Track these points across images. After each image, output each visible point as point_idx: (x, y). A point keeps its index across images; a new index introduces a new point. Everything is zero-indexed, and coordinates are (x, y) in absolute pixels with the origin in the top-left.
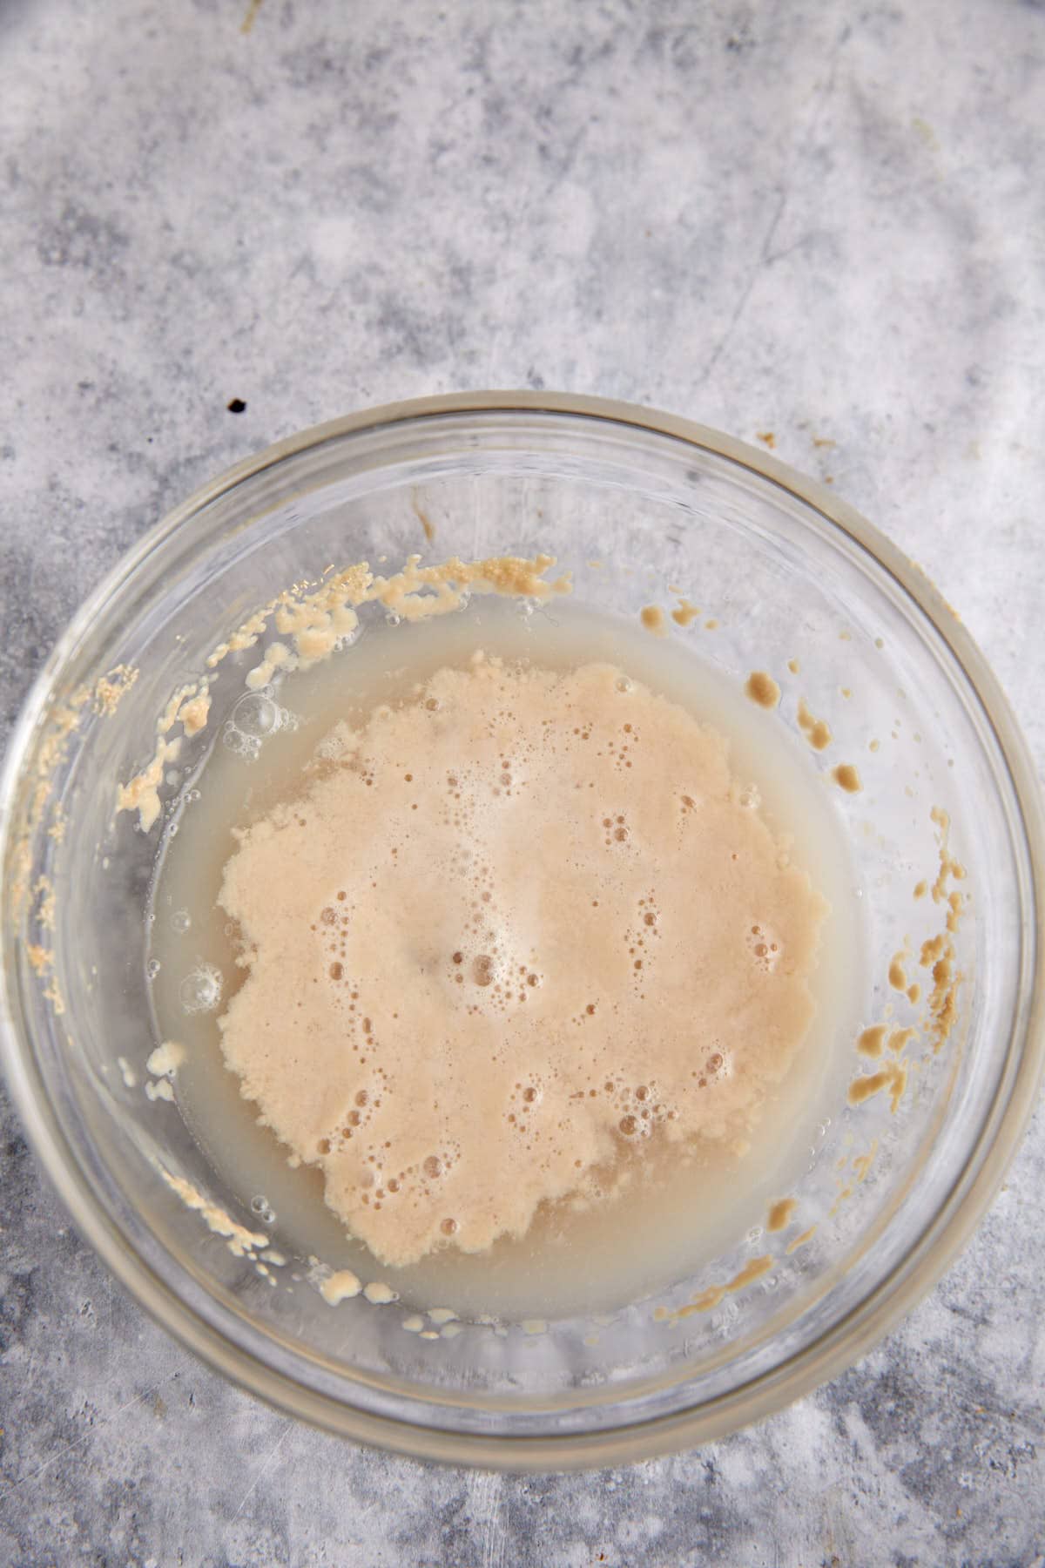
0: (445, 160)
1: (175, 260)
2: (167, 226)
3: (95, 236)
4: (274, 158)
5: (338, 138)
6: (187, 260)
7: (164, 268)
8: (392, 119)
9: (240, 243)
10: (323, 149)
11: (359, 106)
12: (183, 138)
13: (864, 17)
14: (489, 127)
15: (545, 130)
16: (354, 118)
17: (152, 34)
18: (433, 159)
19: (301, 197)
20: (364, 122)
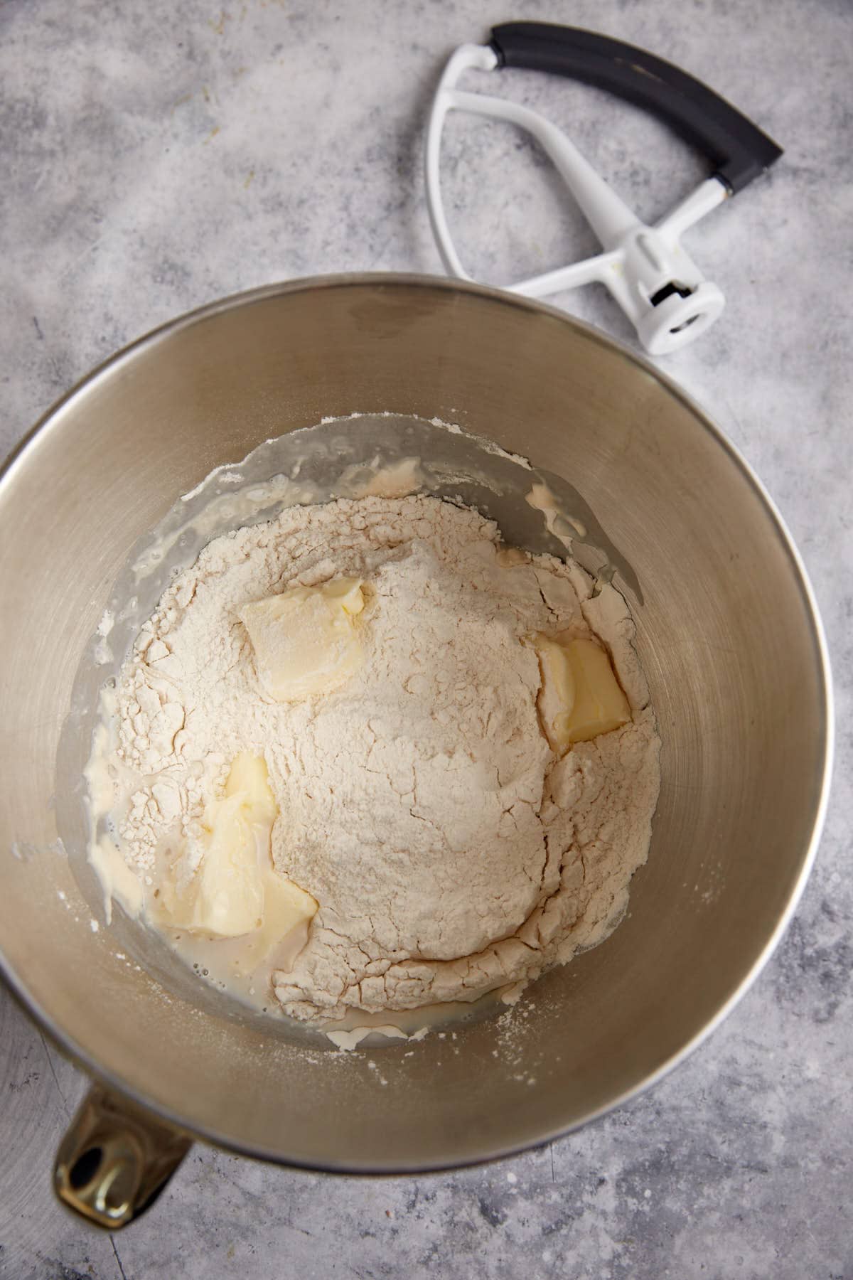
0: (329, 249)
1: (210, 285)
2: (208, 270)
3: (176, 272)
4: (255, 244)
5: (283, 237)
6: (215, 285)
7: (205, 288)
8: (307, 230)
9: (238, 279)
10: (276, 241)
11: (293, 223)
12: (217, 232)
13: (515, 197)
14: (348, 236)
15: (373, 238)
16: (290, 228)
17: (205, 185)
18: (323, 248)
19: (265, 261)
20: (295, 230)
